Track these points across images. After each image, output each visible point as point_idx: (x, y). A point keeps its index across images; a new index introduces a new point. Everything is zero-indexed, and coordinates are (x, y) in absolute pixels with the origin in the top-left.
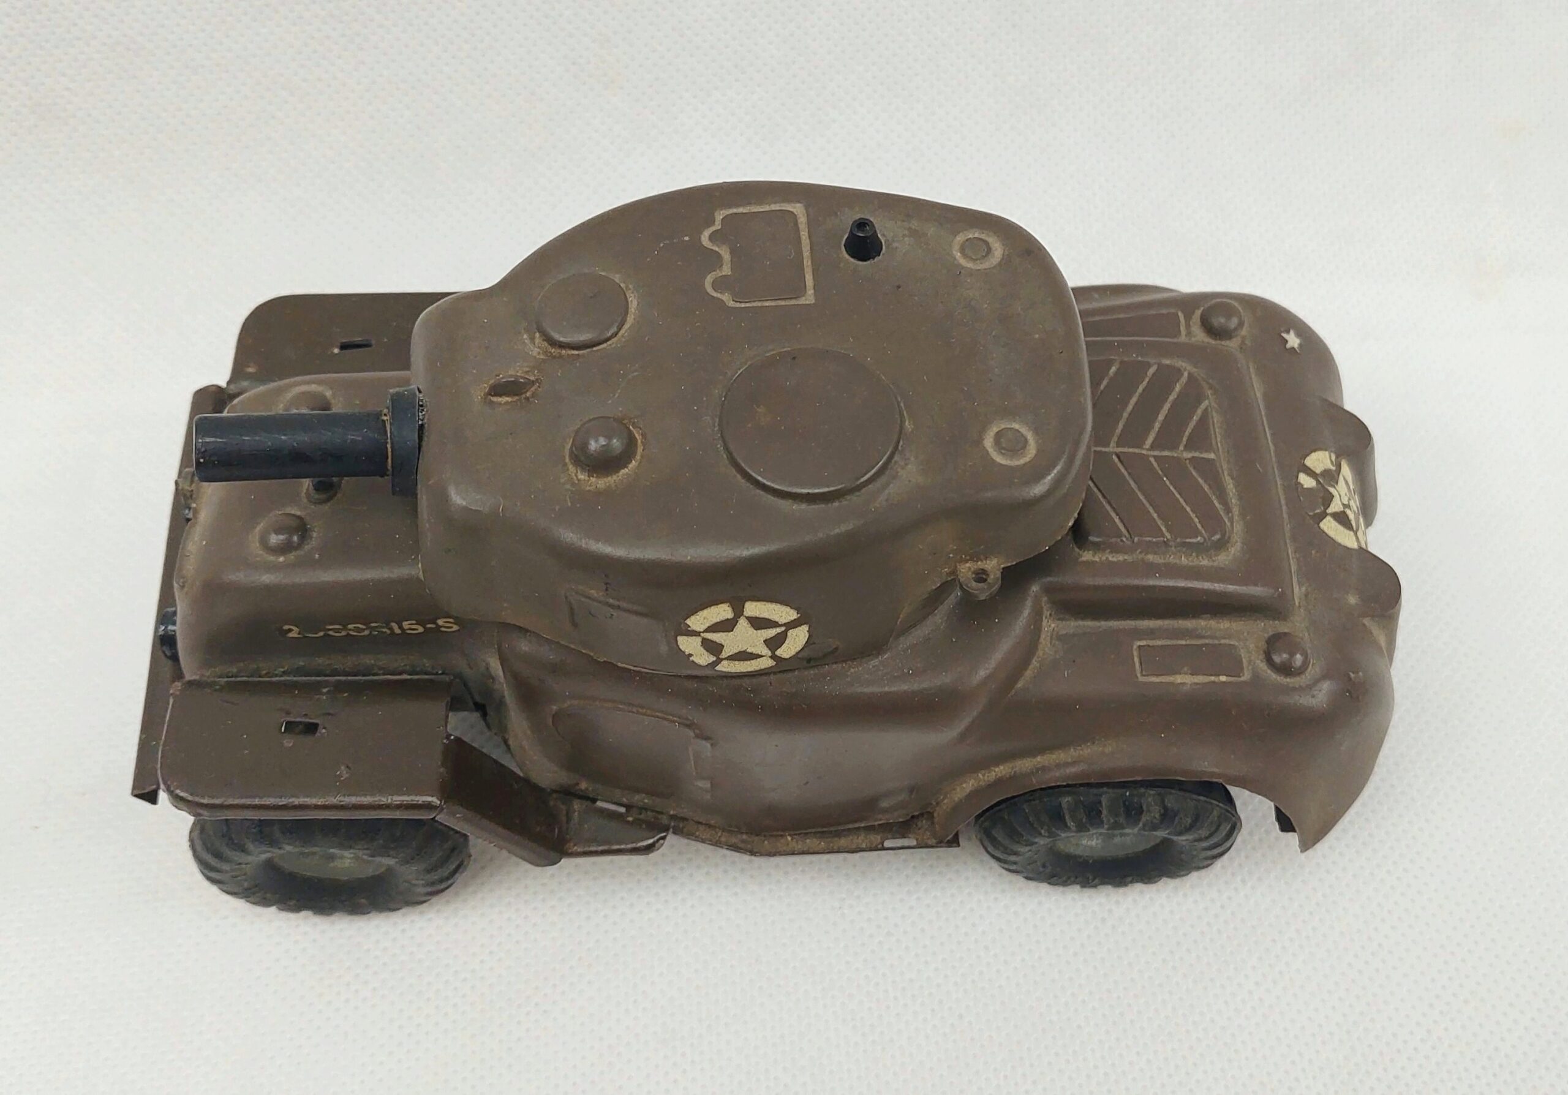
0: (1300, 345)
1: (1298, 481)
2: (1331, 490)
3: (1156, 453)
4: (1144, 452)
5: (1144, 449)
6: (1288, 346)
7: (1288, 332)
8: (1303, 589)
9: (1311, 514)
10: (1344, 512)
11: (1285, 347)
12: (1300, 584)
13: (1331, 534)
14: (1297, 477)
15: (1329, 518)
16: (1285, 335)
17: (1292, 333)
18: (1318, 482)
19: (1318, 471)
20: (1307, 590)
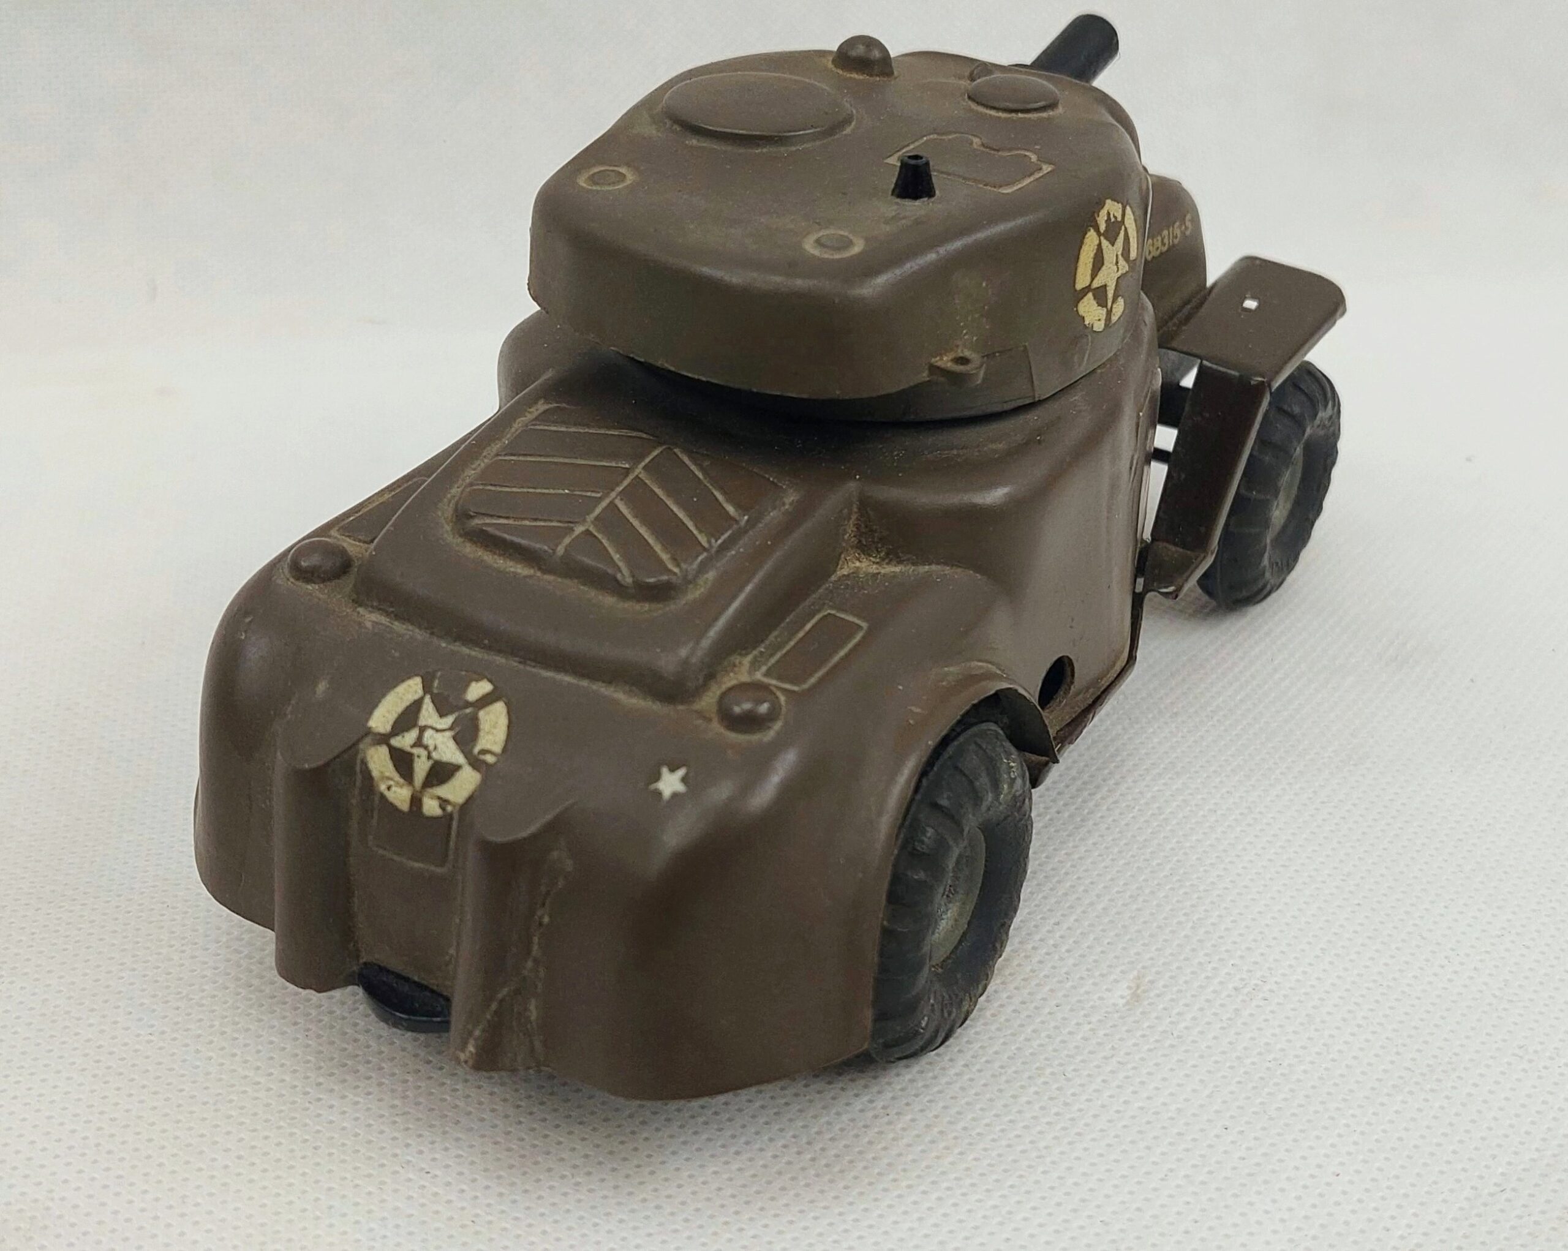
0: (658, 794)
1: (485, 680)
2: (449, 720)
3: (604, 504)
4: (613, 494)
5: (617, 495)
6: (665, 770)
7: (684, 780)
8: (369, 625)
9: (439, 674)
10: (415, 725)
11: (666, 764)
12: (375, 623)
13: (401, 689)
14: (490, 681)
15: (420, 692)
16: (681, 772)
17: (680, 788)
18: (468, 704)
19: (482, 714)
20: (366, 628)
